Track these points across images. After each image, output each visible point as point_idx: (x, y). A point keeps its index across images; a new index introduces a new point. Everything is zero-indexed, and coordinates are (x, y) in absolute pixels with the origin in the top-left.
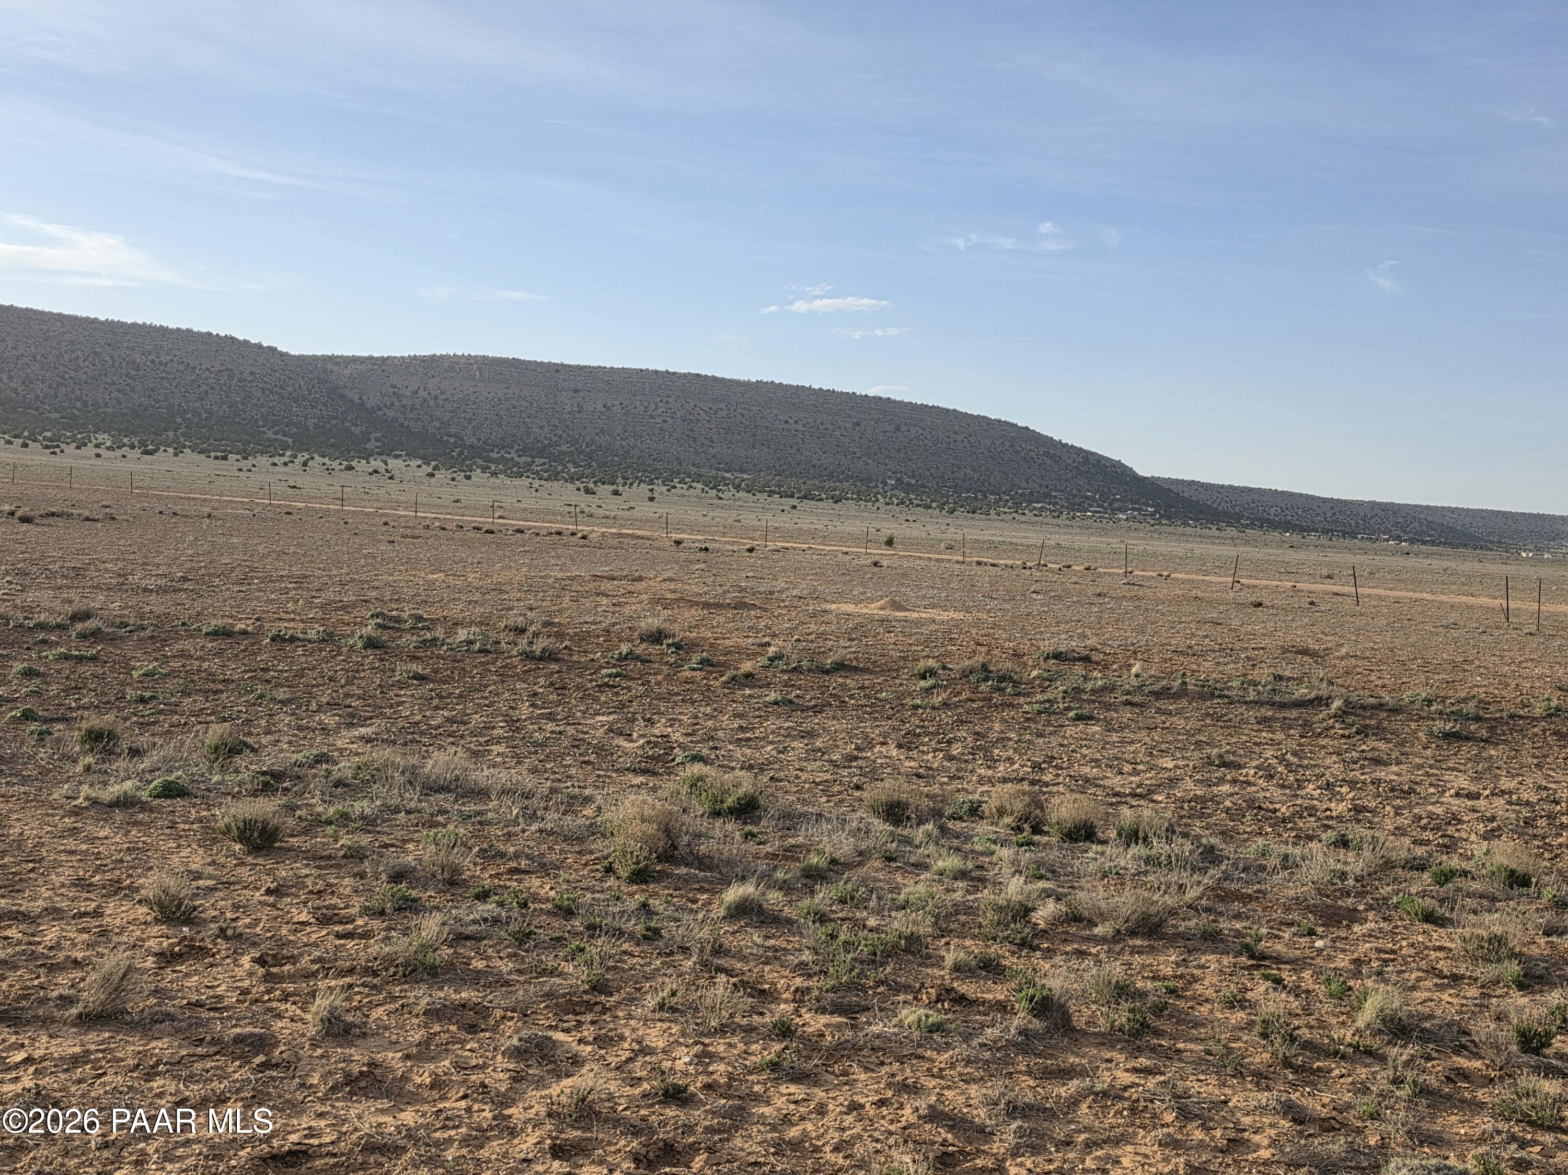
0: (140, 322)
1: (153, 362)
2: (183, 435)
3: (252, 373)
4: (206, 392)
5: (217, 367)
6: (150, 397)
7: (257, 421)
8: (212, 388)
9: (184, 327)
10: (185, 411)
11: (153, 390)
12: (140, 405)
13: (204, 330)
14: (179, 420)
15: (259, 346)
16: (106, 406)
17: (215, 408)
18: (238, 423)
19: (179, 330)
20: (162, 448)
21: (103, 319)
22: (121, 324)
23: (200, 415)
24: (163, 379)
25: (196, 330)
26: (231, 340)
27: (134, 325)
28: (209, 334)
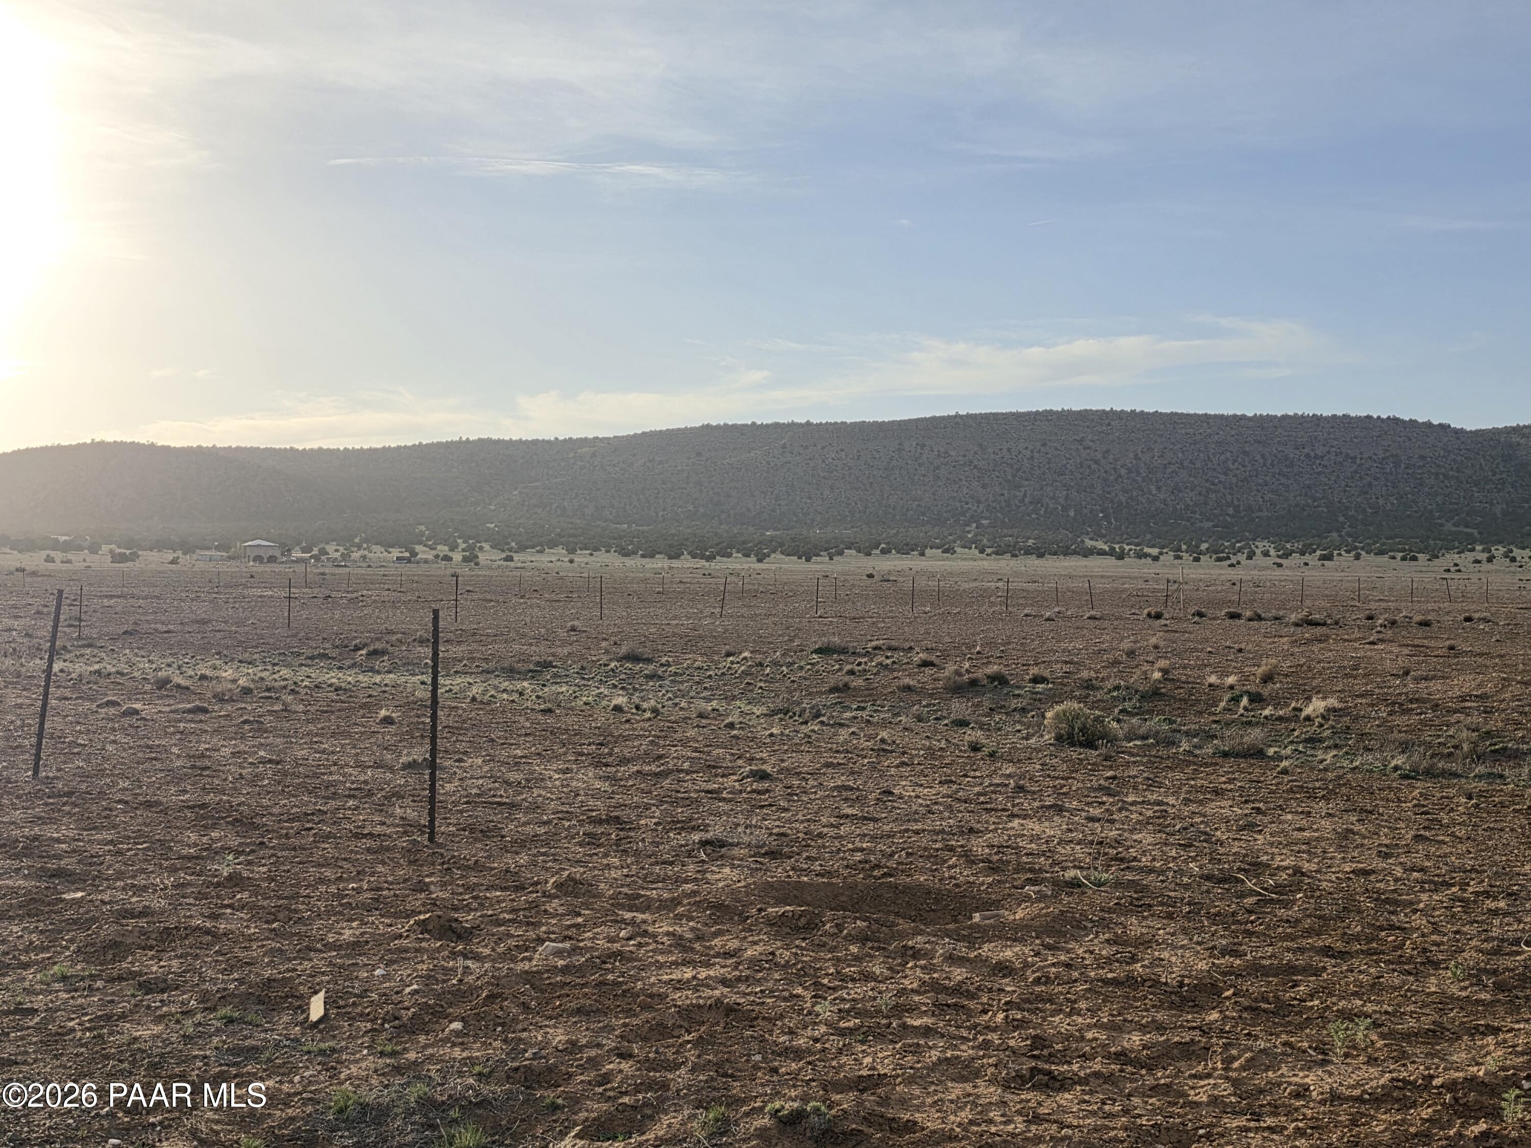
0: (1291, 414)
1: (1307, 456)
2: (1350, 535)
3: (1423, 457)
4: (1370, 485)
5: (1381, 454)
6: (1306, 495)
7: (1431, 511)
8: (1376, 479)
9: (1340, 413)
10: (1347, 508)
11: (1309, 487)
12: (1297, 505)
13: (1363, 414)
14: (1341, 519)
15: (1429, 425)
16: (1260, 509)
17: (1381, 501)
18: (1409, 516)
19: (1334, 416)
20: (1336, 552)
21: (1250, 414)
22: (1270, 418)
23: (1364, 510)
24: (1320, 473)
25: (1353, 414)
26: (1396, 421)
27: (1285, 417)
28: (1369, 417)
